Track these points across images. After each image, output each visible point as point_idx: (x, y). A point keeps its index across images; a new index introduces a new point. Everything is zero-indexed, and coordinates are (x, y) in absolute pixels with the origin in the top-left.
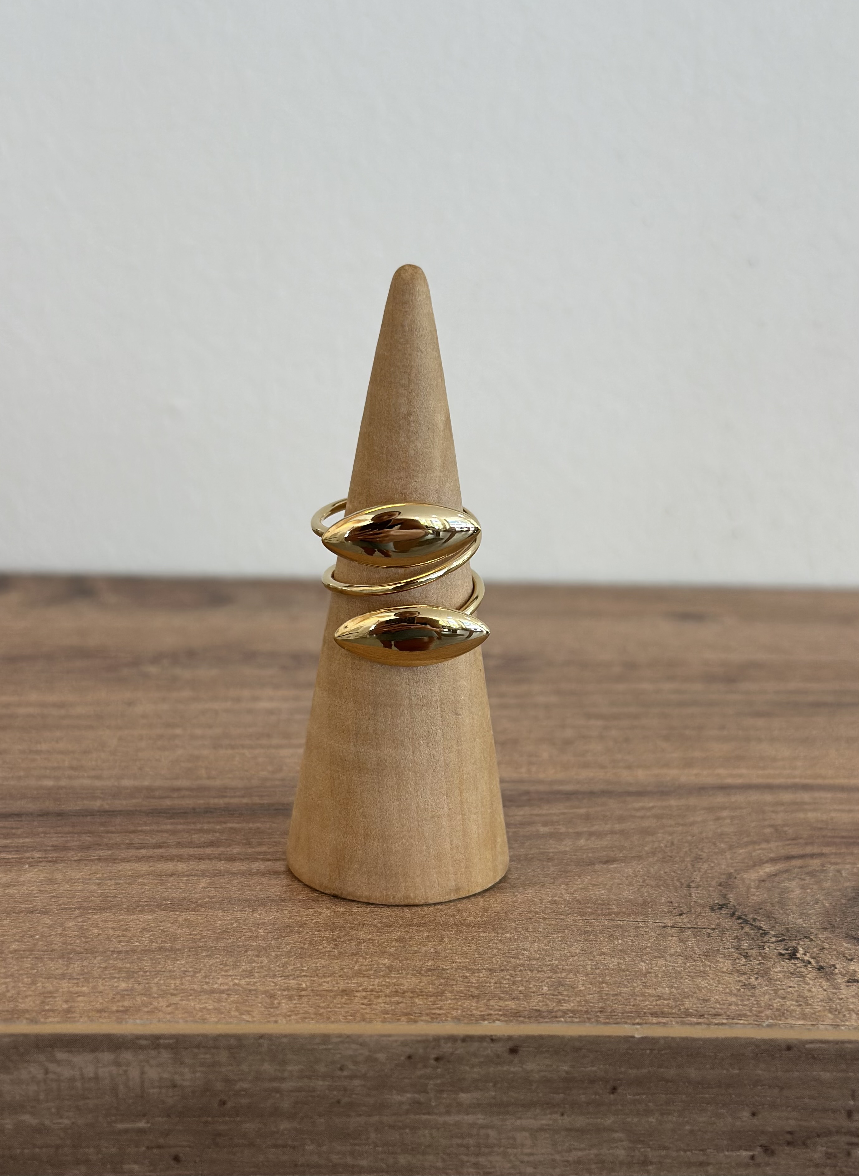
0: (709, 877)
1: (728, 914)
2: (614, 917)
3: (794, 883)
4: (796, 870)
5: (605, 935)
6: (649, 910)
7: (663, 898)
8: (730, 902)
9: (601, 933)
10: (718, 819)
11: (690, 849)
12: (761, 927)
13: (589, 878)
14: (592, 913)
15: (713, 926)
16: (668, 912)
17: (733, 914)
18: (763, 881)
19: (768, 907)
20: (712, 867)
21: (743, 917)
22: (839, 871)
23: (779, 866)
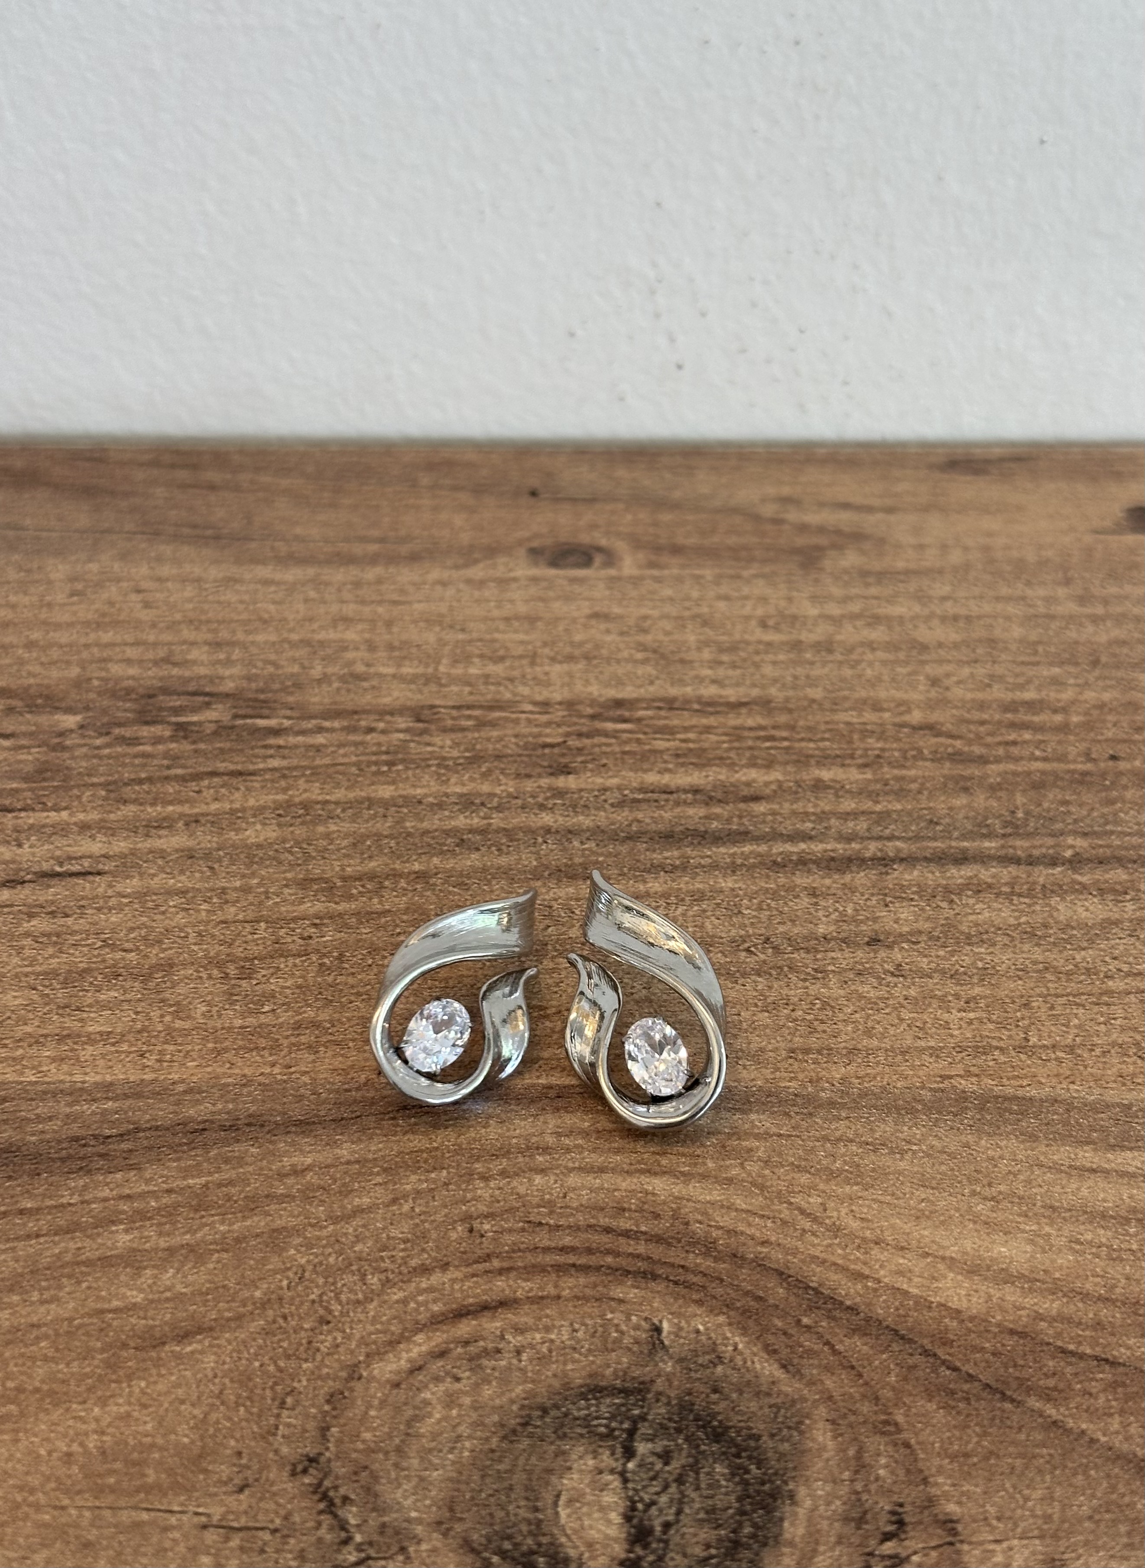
0: (320, 1377)
1: (310, 1485)
2: (141, 1501)
3: (442, 1387)
4: (459, 1350)
5: (111, 1552)
6: (201, 1477)
7: (232, 1443)
8: (327, 1449)
9: (106, 1548)
10: (394, 1201)
11: (321, 1296)
12: (347, 1523)
13: (143, 1384)
14: (113, 1491)
15: (278, 1521)
16: (226, 1483)
17: (320, 1485)
18: (397, 1385)
19: (378, 1463)
20: (337, 1346)
21: (331, 1493)
22: (518, 1353)
23: (439, 1338)
